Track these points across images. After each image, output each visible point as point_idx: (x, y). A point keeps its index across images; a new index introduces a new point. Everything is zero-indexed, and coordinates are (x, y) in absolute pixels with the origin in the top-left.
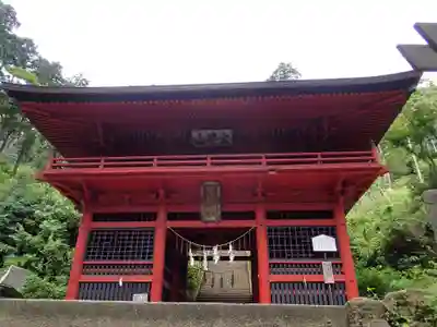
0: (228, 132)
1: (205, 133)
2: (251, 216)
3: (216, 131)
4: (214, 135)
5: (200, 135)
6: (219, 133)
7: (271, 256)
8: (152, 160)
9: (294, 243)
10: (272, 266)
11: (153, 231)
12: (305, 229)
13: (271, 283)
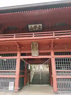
0: (41, 25)
1: (33, 26)
2: (49, 54)
5: (31, 26)
6: (38, 25)
7: (57, 69)
8: (13, 35)
9: (65, 64)
10: (57, 72)
11: (16, 60)
12: (69, 59)
13: (57, 78)
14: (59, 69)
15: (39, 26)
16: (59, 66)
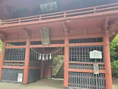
0: (55, 3)
1: (46, 5)
2: (63, 42)
3: (50, 3)
4: (49, 5)
5: (43, 6)
7: (70, 60)
9: (81, 54)
10: (70, 64)
11: (25, 49)
12: (87, 47)
13: (69, 72)
14: (73, 60)
15: (53, 4)
16: (73, 56)
